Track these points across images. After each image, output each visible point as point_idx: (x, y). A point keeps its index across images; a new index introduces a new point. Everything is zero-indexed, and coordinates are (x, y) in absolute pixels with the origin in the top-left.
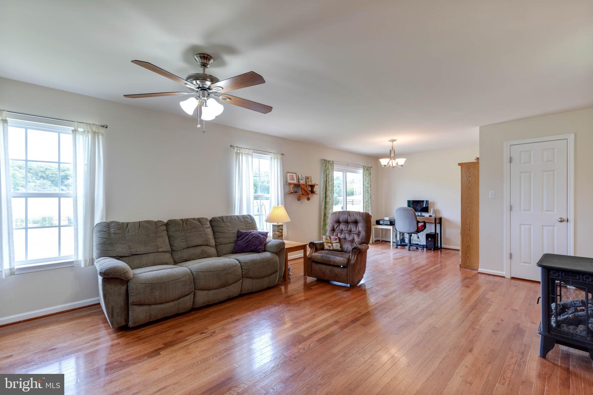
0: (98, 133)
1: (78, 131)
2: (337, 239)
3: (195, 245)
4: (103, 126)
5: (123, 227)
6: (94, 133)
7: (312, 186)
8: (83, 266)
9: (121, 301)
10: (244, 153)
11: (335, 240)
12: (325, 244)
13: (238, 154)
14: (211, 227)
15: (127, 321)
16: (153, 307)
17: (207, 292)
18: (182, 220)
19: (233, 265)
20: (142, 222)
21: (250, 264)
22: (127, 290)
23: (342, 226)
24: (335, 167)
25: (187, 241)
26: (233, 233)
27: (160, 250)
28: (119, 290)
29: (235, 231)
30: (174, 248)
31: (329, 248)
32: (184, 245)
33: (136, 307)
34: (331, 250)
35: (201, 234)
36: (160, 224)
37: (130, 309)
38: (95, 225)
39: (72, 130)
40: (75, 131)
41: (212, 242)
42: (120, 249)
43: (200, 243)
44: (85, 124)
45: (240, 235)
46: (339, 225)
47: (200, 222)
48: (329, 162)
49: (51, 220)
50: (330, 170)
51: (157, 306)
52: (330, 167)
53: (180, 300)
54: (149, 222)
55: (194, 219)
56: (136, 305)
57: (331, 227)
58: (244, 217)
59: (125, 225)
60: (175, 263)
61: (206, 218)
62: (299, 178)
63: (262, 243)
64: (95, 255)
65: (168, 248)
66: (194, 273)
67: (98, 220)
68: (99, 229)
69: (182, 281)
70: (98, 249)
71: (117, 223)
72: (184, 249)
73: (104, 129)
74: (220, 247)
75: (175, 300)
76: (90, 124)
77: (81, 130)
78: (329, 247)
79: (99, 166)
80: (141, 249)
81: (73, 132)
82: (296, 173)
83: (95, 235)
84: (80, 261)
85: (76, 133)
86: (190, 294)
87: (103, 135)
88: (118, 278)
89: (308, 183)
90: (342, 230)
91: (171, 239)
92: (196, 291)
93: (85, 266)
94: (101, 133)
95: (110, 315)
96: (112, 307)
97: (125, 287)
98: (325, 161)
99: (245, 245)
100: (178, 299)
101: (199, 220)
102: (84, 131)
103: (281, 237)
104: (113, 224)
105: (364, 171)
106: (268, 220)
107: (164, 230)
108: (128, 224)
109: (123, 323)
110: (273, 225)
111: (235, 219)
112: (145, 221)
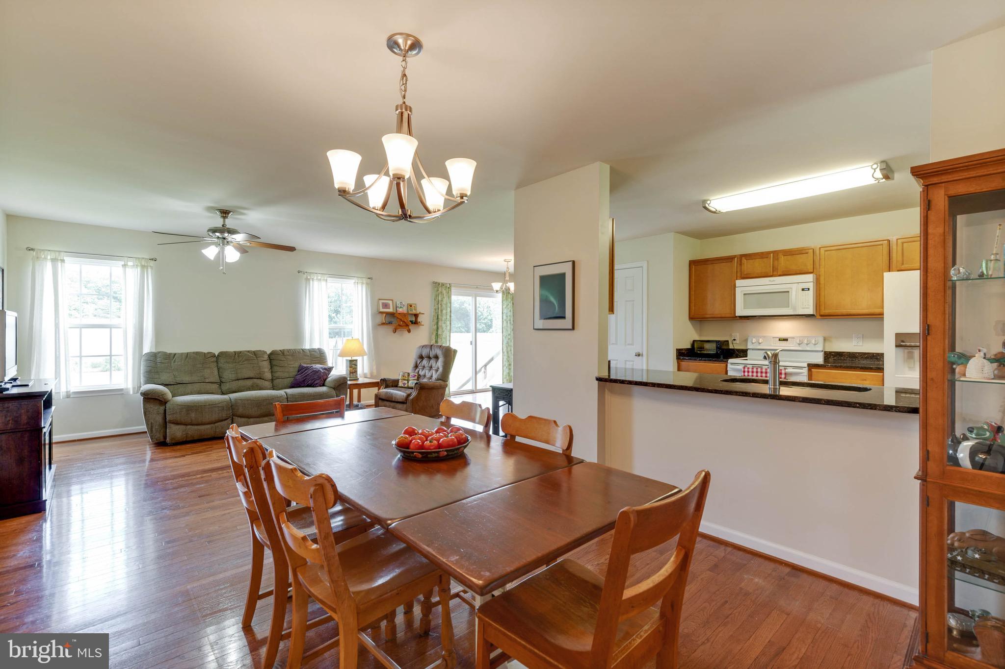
0: (147, 267)
1: (127, 265)
2: (416, 376)
3: (246, 377)
4: (152, 260)
5: (169, 357)
6: (143, 267)
7: (416, 316)
8: (131, 393)
9: (159, 419)
10: (316, 279)
11: (414, 377)
12: (400, 381)
13: (307, 280)
14: (269, 361)
15: (165, 437)
16: (189, 427)
17: (246, 419)
18: (235, 352)
19: (277, 396)
20: (190, 353)
21: (297, 397)
22: (165, 410)
23: (425, 362)
24: (453, 290)
25: (237, 373)
26: (293, 367)
27: (207, 381)
28: (157, 409)
29: (297, 365)
30: (223, 380)
31: (402, 386)
32: (233, 376)
33: (172, 425)
34: (405, 388)
35: (254, 367)
36: (209, 356)
37: (168, 426)
38: (144, 353)
39: (122, 265)
40: (125, 266)
41: (268, 375)
42: (166, 377)
43: (252, 375)
44: (134, 259)
45: (301, 369)
46: (422, 360)
47: (255, 355)
48: (443, 285)
49: (118, 362)
50: (445, 295)
51: (193, 427)
52: (444, 292)
53: (216, 424)
54: (197, 353)
55: (249, 351)
56: (172, 423)
57: (414, 363)
58: (312, 351)
59: (172, 356)
60: (223, 394)
61: (263, 351)
62: (397, 305)
63: (321, 377)
64: (142, 381)
65: (217, 379)
66: (232, 400)
67: (147, 349)
68: (146, 359)
69: (218, 407)
70: (144, 376)
71: (165, 354)
72: (233, 380)
73: (153, 262)
74: (276, 382)
75: (212, 423)
76: (139, 258)
77: (130, 263)
78: (404, 384)
79: (148, 299)
80: (186, 379)
81: (123, 267)
82: (392, 300)
83: (142, 363)
84: (130, 388)
85: (125, 268)
86: (227, 419)
87: (152, 267)
88: (157, 399)
89: (410, 312)
90: (424, 367)
91: (221, 371)
92: (234, 417)
93: (134, 393)
94: (150, 266)
95: (150, 431)
96: (151, 423)
97: (163, 407)
98: (437, 284)
99: (303, 380)
100: (215, 423)
101: (255, 353)
102: (134, 266)
103: (354, 374)
104: (160, 354)
105: (504, 294)
106: (342, 355)
107: (213, 362)
108: (175, 354)
109: (162, 439)
110: (347, 360)
111: (298, 352)
112: (194, 353)
